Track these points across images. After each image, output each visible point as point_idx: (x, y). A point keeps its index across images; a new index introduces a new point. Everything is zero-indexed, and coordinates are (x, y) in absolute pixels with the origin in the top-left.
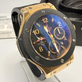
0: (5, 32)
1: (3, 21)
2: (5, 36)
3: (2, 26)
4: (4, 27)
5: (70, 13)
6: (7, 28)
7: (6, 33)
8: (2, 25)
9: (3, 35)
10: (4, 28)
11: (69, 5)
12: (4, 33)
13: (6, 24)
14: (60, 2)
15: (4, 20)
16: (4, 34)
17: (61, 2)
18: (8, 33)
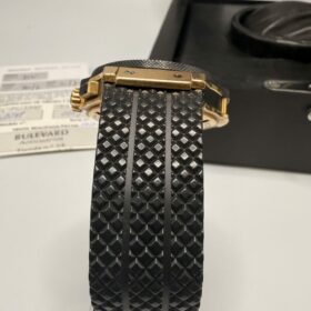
0: (48, 130)
1: (35, 91)
2: (48, 144)
3: (36, 107)
4: (42, 112)
5: (270, 62)
6: (54, 117)
7: (51, 134)
8: (33, 105)
9: (41, 141)
10: (41, 117)
11: (265, 31)
12: (43, 135)
13: (47, 102)
14: (234, 18)
15: (38, 88)
16: (46, 138)
17: (237, 18)
18: (57, 133)
